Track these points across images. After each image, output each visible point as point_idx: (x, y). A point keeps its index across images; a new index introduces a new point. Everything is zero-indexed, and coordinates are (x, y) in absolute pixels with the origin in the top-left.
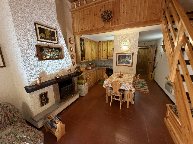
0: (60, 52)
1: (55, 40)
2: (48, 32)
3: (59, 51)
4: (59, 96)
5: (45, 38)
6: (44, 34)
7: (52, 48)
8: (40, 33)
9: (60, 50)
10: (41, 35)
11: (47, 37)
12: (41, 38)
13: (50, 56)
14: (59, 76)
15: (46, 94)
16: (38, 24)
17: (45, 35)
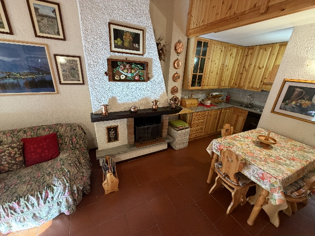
0: (144, 70)
1: (138, 49)
2: (128, 35)
3: (144, 67)
4: (133, 136)
5: (123, 47)
6: (122, 39)
7: (130, 63)
8: (115, 39)
9: (144, 65)
10: (116, 41)
11: (126, 44)
12: (115, 47)
13: (126, 76)
14: (134, 108)
15: (115, 129)
16: (113, 24)
17: (123, 41)
